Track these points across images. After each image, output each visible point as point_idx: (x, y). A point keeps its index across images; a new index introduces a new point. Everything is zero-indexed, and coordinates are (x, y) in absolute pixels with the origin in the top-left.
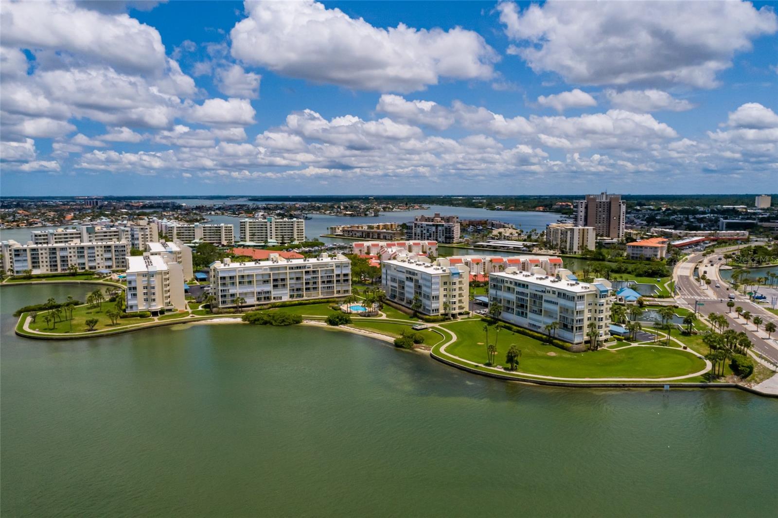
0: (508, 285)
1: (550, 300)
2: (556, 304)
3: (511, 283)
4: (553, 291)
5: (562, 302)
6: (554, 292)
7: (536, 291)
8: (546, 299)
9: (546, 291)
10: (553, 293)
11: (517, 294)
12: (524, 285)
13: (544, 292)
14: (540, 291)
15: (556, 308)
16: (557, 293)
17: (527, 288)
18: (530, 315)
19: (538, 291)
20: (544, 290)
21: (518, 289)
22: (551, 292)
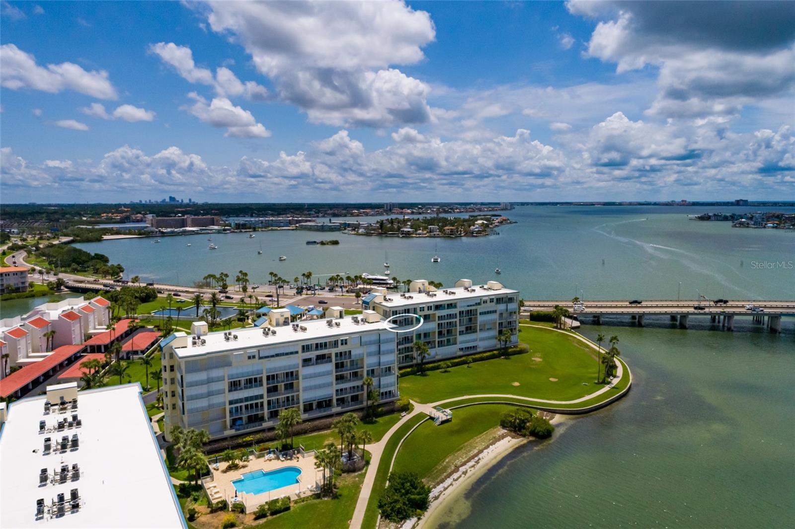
0: (426, 312)
1: (486, 310)
2: (495, 312)
3: (429, 308)
4: (491, 299)
5: (501, 307)
6: (492, 301)
7: (468, 306)
8: (481, 311)
9: (482, 302)
10: (490, 302)
11: (439, 320)
12: (451, 305)
13: (479, 304)
14: (474, 305)
15: (495, 316)
16: (495, 300)
17: (455, 307)
18: (460, 338)
19: (471, 306)
20: (479, 301)
21: (439, 313)
22: (488, 301)
